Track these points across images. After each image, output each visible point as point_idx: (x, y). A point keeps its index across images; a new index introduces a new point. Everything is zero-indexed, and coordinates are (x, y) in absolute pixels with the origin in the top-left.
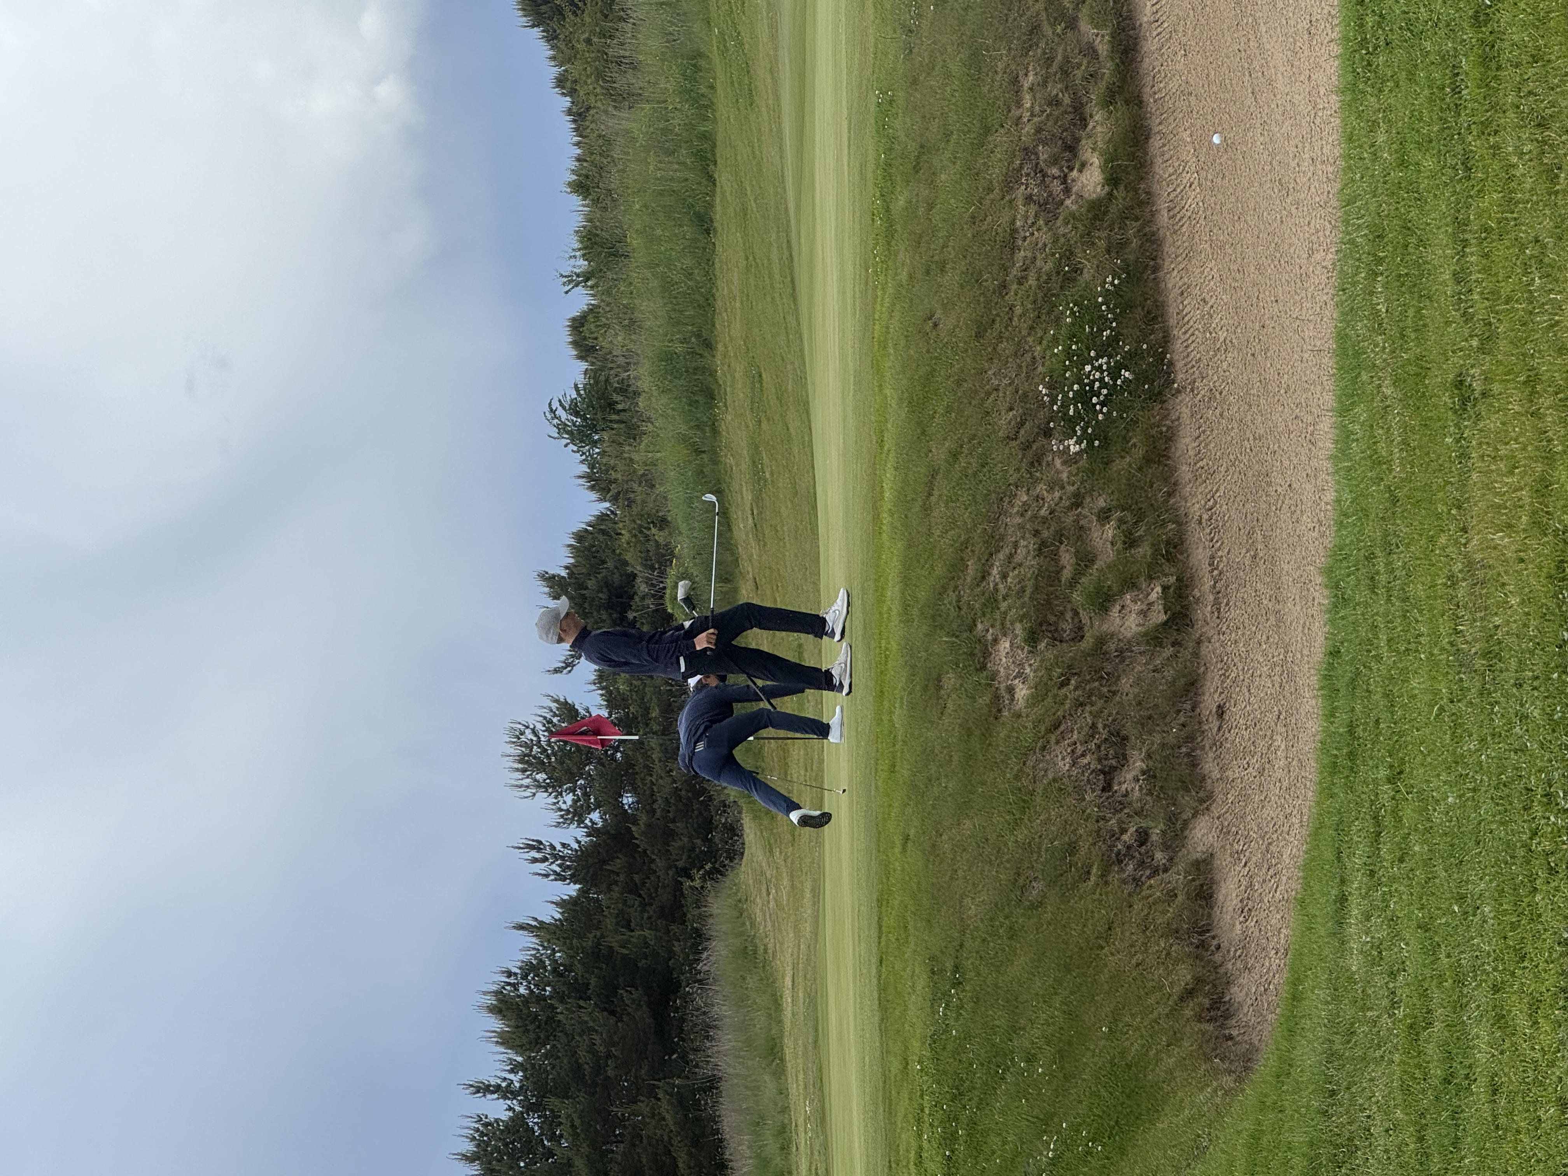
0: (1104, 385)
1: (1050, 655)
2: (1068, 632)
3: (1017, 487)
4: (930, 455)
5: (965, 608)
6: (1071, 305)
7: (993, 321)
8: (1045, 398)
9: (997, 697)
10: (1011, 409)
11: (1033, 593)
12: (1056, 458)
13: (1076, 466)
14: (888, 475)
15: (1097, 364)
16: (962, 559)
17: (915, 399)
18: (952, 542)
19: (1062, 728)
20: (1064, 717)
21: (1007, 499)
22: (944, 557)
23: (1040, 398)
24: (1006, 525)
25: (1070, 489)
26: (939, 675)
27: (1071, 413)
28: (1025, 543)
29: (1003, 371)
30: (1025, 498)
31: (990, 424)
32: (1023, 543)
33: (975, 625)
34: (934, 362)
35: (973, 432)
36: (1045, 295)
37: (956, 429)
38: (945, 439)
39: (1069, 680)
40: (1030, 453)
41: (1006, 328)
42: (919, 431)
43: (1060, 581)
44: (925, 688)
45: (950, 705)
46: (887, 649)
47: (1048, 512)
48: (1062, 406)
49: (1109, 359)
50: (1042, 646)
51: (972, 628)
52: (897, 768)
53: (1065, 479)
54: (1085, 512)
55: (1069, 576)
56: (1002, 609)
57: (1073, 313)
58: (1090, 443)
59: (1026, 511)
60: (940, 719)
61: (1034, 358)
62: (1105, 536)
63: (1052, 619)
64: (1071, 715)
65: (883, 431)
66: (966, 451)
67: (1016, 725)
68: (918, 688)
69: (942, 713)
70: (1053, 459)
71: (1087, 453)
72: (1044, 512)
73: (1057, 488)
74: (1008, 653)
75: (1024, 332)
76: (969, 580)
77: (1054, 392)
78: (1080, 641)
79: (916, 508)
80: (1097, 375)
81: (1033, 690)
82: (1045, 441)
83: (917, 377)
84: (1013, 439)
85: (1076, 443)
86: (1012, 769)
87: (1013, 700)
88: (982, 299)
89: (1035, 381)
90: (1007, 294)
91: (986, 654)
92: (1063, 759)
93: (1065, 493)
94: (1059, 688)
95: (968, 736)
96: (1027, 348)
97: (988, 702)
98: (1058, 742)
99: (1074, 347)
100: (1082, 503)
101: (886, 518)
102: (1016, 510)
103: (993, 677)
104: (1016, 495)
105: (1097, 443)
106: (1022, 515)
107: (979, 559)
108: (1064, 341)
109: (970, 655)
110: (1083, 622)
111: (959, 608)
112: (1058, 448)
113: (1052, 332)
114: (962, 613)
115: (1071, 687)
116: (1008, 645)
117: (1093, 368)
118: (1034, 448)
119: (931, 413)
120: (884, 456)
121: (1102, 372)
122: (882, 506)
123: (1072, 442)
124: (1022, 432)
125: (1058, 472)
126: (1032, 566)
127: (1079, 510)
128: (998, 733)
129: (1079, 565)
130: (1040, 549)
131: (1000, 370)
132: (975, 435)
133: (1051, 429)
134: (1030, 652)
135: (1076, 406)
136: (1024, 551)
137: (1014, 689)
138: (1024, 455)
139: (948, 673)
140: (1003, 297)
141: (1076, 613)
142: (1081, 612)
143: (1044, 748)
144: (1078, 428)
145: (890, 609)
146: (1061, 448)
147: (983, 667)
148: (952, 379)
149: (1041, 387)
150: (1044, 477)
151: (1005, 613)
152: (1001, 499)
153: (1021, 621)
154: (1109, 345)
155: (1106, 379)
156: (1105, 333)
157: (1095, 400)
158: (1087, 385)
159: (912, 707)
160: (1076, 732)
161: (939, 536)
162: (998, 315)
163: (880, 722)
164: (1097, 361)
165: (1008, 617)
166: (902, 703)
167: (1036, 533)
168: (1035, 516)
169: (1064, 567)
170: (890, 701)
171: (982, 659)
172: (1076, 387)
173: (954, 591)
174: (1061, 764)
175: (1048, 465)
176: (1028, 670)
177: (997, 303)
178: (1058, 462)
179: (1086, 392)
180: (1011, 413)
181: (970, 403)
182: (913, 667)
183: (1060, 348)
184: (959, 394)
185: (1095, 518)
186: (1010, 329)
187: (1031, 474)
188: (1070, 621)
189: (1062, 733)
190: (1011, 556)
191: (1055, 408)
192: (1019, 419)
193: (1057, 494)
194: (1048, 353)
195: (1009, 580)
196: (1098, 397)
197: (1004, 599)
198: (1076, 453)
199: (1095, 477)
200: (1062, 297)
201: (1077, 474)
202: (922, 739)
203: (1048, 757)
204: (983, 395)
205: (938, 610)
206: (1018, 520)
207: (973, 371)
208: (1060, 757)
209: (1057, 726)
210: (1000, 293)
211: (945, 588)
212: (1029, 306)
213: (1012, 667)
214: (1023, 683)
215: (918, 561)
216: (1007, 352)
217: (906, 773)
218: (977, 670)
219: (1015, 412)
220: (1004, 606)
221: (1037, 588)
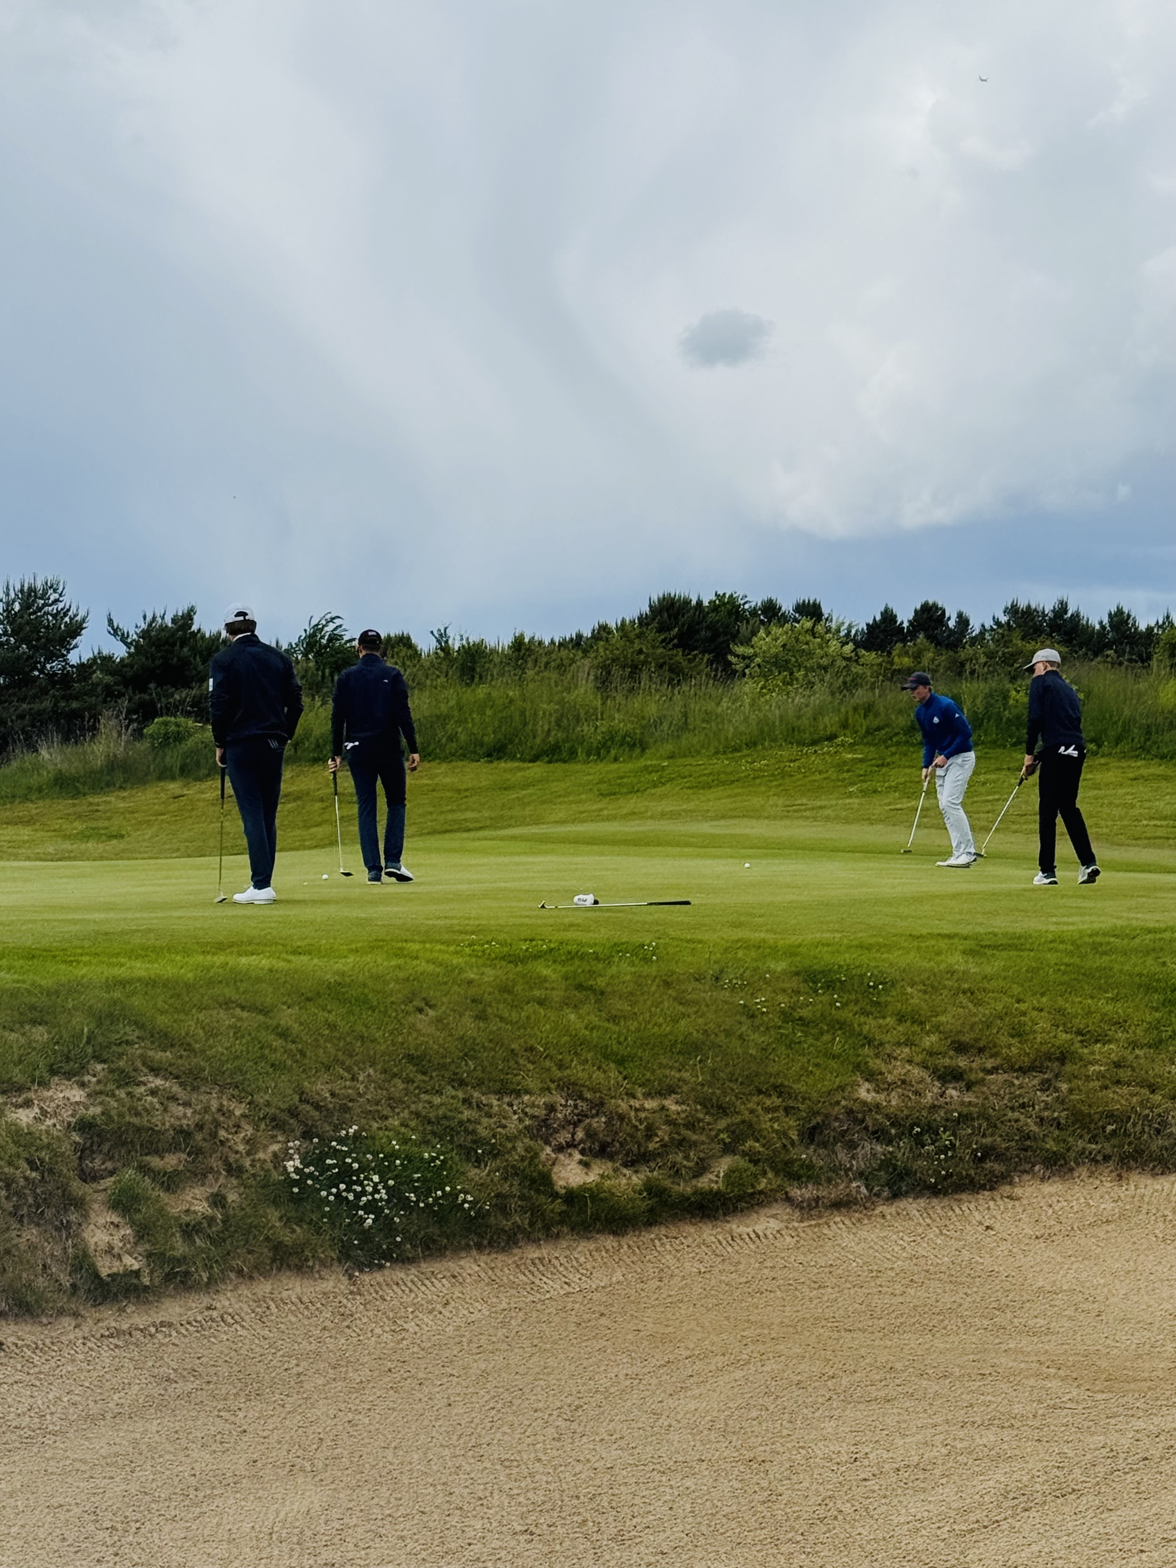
0: (358, 1196)
1: (66, 1148)
2: (90, 1165)
3: (249, 1103)
4: (285, 1007)
5: (120, 1050)
6: (442, 1157)
7: (424, 1073)
8: (345, 1132)
9: (20, 1089)
10: (333, 1095)
11: (134, 1125)
12: (280, 1145)
13: (271, 1168)
14: (264, 961)
15: (380, 1187)
16: (172, 1046)
17: (343, 990)
18: (191, 1034)
21: (236, 1092)
22: (176, 1025)
23: (344, 1126)
24: (209, 1093)
25: (247, 1163)
26: (46, 1023)
27: (329, 1161)
28: (189, 1115)
29: (373, 1085)
30: (238, 1113)
31: (317, 1072)
32: (189, 1112)
33: (100, 1062)
34: (382, 1009)
35: (308, 1054)
36: (452, 1129)
37: (311, 1036)
38: (301, 1024)
39: (37, 1169)
40: (285, 1116)
41: (418, 1087)
42: (309, 995)
43: (146, 1155)
44: (33, 1008)
45: (13, 1036)
46: (78, 962)
47: (222, 1138)
48: (336, 1150)
49: (385, 1201)
50: (76, 1137)
51: (98, 1058)
53: (257, 1157)
55: (153, 1165)
56: (117, 1092)
57: (433, 1159)
58: (295, 1183)
59: (224, 1114)
61: (387, 1118)
62: (196, 1202)
63: (106, 1147)
65: (310, 954)
66: (288, 1047)
68: (34, 1000)
69: (4, 1027)
70: (279, 1142)
71: (285, 1179)
72: (222, 1133)
73: (248, 1148)
74: (68, 1099)
75: (413, 1107)
76: (151, 1053)
77: (350, 1142)
78: (81, 1179)
79: (229, 993)
80: (369, 1189)
81: (26, 1130)
82: (298, 1133)
83: (366, 991)
84: (300, 1097)
85: (296, 1168)
87: (16, 1106)
88: (449, 1060)
89: (362, 1121)
90: (453, 1087)
91: (69, 1075)
93: (242, 1157)
94: (27, 1159)
96: (397, 1110)
97: (15, 1079)
99: (398, 1162)
100: (232, 1176)
101: (219, 959)
102: (225, 1103)
103: (44, 1084)
104: (241, 1102)
105: (296, 1190)
106: (219, 1110)
107: (170, 1065)
108: (404, 1150)
109: (68, 1058)
110: (102, 1181)
111: (120, 1043)
112: (291, 1148)
113: (413, 1137)
114: (114, 1048)
115: (28, 1173)
116: (77, 1099)
117: (376, 1184)
118: (292, 1121)
119: (329, 1007)
120: (284, 956)
121: (372, 1194)
122: (231, 953)
123: (298, 1163)
124: (308, 1107)
125: (265, 1147)
126: (164, 1124)
127: (224, 1173)
129: (164, 1176)
130: (182, 1131)
131: (374, 1082)
132: (305, 1056)
133: (311, 1139)
134: (69, 1124)
135: (334, 1166)
136: (181, 1114)
137: (28, 1107)
138: (283, 1111)
139: (49, 1033)
140: (450, 1083)
141: (112, 1173)
142: (113, 1179)
144: (312, 1168)
145: (122, 965)
146: (291, 1151)
147: (53, 1072)
148: (364, 1030)
149: (356, 1128)
150: (259, 1134)
151: (113, 1095)
152: (237, 1087)
153: (103, 1113)
154: (399, 1199)
155: (364, 1199)
156: (412, 1195)
157: (342, 1186)
158: (358, 1177)
159: (13, 994)
161: (198, 1019)
162: (431, 1077)
163: (2, 955)
164: (384, 1188)
165: (108, 1099)
166: (18, 982)
167: (200, 1127)
168: (217, 1124)
169: (162, 1158)
170: (22, 967)
171: (63, 1070)
172: (356, 1166)
173: (138, 1037)
175: (273, 1137)
176: (49, 1122)
177: (443, 1076)
178: (275, 1147)
179: (351, 1176)
180: (328, 1095)
181: (338, 1050)
182: (57, 993)
183: (397, 1147)
184: (348, 1038)
185: (215, 1190)
186: (417, 1091)
187: (264, 1118)
188: (103, 1167)
190: (174, 1099)
191: (334, 1143)
192: (322, 1103)
193: (241, 1148)
194: (391, 1134)
195: (149, 1098)
196: (344, 1190)
197: (129, 1094)
198: (285, 1167)
199: (259, 1190)
200: (450, 1147)
201: (262, 1169)
204: (347, 1063)
205: (118, 1019)
206: (214, 1105)
207: (372, 1052)
210: (453, 1080)
211: (141, 1026)
212: (441, 1112)
213: (53, 1105)
214: (35, 1118)
215: (171, 998)
216: (393, 1089)
218: (52, 1065)
219: (329, 1099)
220: (122, 1094)
221: (139, 1129)
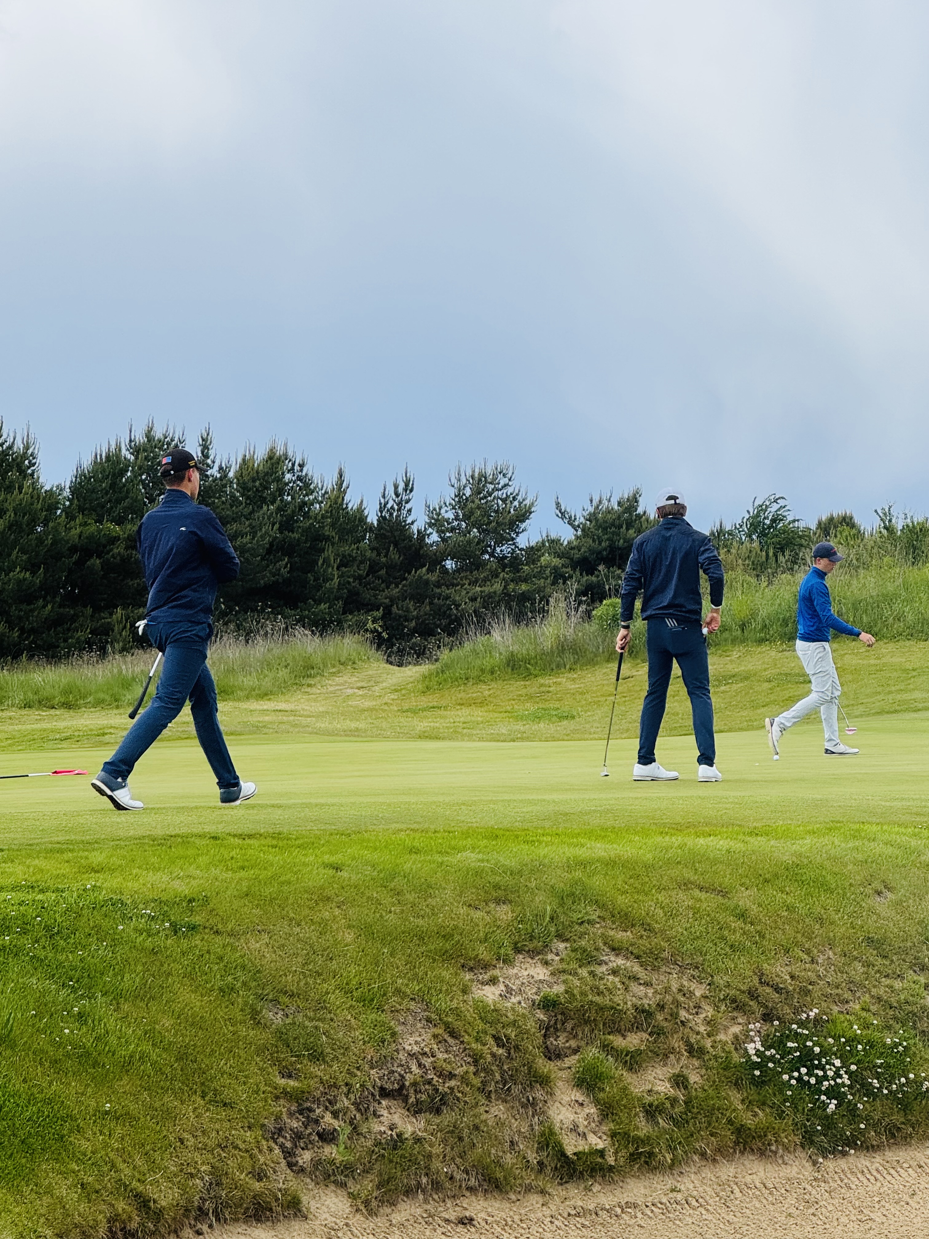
0: (820, 1081)
1: (531, 1025)
2: (555, 1042)
3: (709, 984)
4: (743, 889)
5: (581, 929)
6: (905, 1044)
7: (885, 957)
8: (805, 1015)
9: (486, 967)
10: (792, 977)
11: (597, 1004)
12: (741, 1027)
13: (732, 1049)
14: (721, 843)
15: (842, 1072)
16: (633, 926)
17: (800, 871)
18: (651, 914)
19: (450, 1040)
20: (462, 1042)
21: (696, 973)
22: (636, 905)
23: (805, 1009)
24: (670, 973)
25: (708, 1043)
26: (510, 902)
27: (790, 1044)
28: (650, 995)
29: (833, 967)
30: (698, 994)
31: (776, 954)
32: (650, 992)
33: (563, 941)
34: (841, 892)
35: (767, 936)
36: (914, 1014)
37: (770, 917)
38: (760, 905)
39: (503, 1046)
40: (745, 998)
41: (879, 971)
42: (767, 876)
43: (609, 1034)
44: (497, 887)
45: (479, 914)
46: (540, 842)
47: (683, 1019)
48: (796, 1033)
49: (848, 1086)
50: (541, 1015)
51: (560, 937)
52: (414, 856)
53: (718, 1038)
54: (684, 1061)
55: (615, 1044)
56: (580, 971)
57: (896, 1045)
58: (756, 1066)
59: (684, 995)
60: (464, 903)
61: (847, 1002)
62: (659, 1082)
63: (569, 1026)
64: (465, 1049)
65: (767, 836)
66: (747, 928)
67: (454, 989)
68: (498, 878)
69: (470, 905)
70: (739, 1024)
71: (747, 1061)
72: (683, 1014)
73: (709, 1029)
74: (533, 977)
75: (874, 991)
76: (612, 933)
77: (811, 1025)
78: (546, 1057)
79: (689, 875)
80: (830, 1073)
81: (493, 1007)
82: (759, 1016)
83: (824, 873)
84: (760, 979)
85: (758, 1050)
86: (407, 985)
87: (482, 983)
88: (909, 944)
89: (823, 1004)
90: (915, 971)
91: (533, 953)
92: (416, 1043)
93: (703, 1038)
94: (494, 1036)
95: (444, 936)
96: (858, 994)
97: (481, 957)
98: (435, 1036)
99: (860, 1047)
100: (694, 1057)
101: (677, 840)
102: (686, 983)
103: (508, 961)
104: (701, 983)
105: (757, 1073)
106: (680, 990)
107: (632, 945)
108: (866, 1034)
109: (531, 936)
110: (566, 1059)
111: (582, 922)
112: (752, 1030)
113: (875, 1022)
114: (577, 927)
115: (495, 1049)
116: (541, 977)
117: (838, 1069)
118: (751, 1003)
119: (787, 889)
120: (741, 837)
121: (834, 1079)
122: (689, 835)
123: (759, 1046)
124: (768, 990)
125: (726, 1028)
126: (626, 1003)
127: (686, 1054)
128: (448, 969)
129: (627, 1055)
130: (643, 1011)
131: (833, 965)
132: (764, 937)
133: (772, 1022)
134: (533, 1002)
135: (796, 1049)
136: (642, 994)
137: (494, 984)
138: (743, 992)
139: (513, 912)
140: (911, 968)
141: (576, 1051)
142: (577, 1057)
143: (429, 1020)
144: (773, 1051)
145: (582, 846)
146: (752, 1033)
147: (518, 950)
148: (823, 911)
149: (817, 1011)
150: (720, 1015)
151: (576, 974)
152: (697, 968)
153: (567, 992)
154: (862, 1085)
155: (826, 1083)
156: (875, 1081)
157: (804, 1070)
158: (820, 1061)
159: (478, 873)
160: (446, 1056)
161: (657, 899)
162: (892, 961)
163: (466, 835)
164: (846, 1072)
165: (571, 977)
166: (482, 861)
167: (661, 1007)
168: (678, 1004)
169: (624, 1037)
170: (486, 847)
171: (527, 949)
172: (817, 1050)
173: (599, 917)
174: (412, 1040)
175: (734, 1019)
176: (514, 1000)
177: (904, 960)
178: (736, 1029)
179: (812, 1060)
180: (788, 977)
181: (797, 932)
182: (520, 873)
183: (859, 1032)
184: (807, 920)
185: (677, 1071)
186: (878, 975)
187: (724, 999)
188: (567, 1045)
189: (446, 1041)
190: (635, 978)
191: (794, 1026)
192: (781, 986)
193: (702, 1029)
194: (852, 1018)
195: (611, 978)
196: (807, 1074)
197: (592, 973)
198: (746, 1050)
199: (721, 1071)
200: (913, 1032)
201: (724, 1050)
202: (444, 885)
203: (419, 1025)
204: (807, 946)
205: (579, 900)
206: (675, 987)
207: (831, 934)
208: (419, 1039)
209: (453, 1034)
210: (915, 965)
211: (602, 906)
212: (902, 997)
213: (518, 982)
214: (501, 995)
215: (631, 878)
216: (853, 972)
217: (407, 867)
218: (516, 944)
219: (789, 981)
220: (584, 972)
221: (601, 1009)
